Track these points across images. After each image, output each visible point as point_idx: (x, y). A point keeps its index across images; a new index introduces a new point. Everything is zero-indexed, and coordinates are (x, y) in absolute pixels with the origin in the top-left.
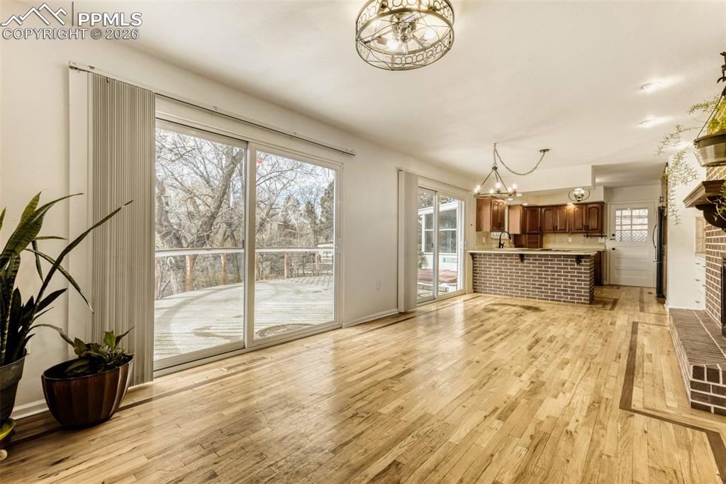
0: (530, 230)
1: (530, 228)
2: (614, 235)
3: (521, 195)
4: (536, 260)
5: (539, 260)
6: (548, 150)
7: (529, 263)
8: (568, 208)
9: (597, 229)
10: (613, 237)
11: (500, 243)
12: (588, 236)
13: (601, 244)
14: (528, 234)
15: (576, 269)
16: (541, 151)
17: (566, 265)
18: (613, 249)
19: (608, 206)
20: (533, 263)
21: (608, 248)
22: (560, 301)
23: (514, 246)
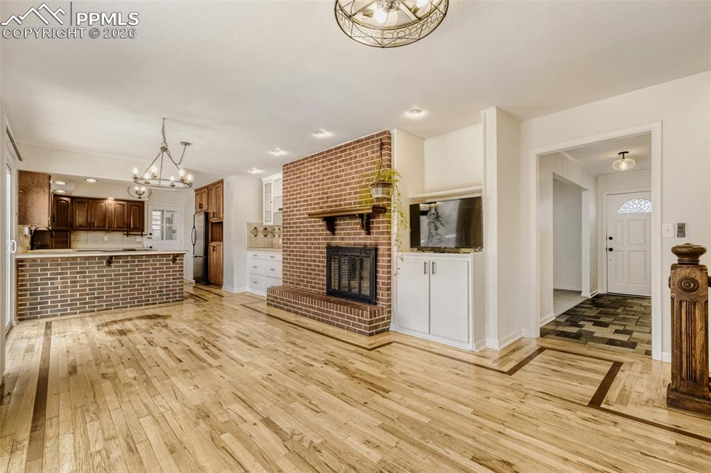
2: (151, 234)
3: (94, 181)
4: (127, 262)
5: (131, 262)
6: (189, 144)
7: (118, 267)
8: (107, 202)
9: (138, 228)
10: (150, 236)
12: (128, 235)
14: (55, 231)
15: (171, 268)
16: (182, 143)
17: (162, 264)
18: (151, 247)
20: (123, 266)
21: (145, 247)
22: (156, 303)
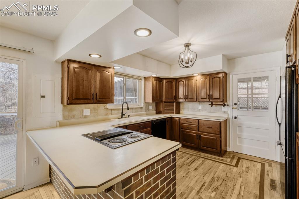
0: (166, 99)
1: (166, 97)
8: (195, 78)
9: (219, 99)
10: (235, 107)
11: (122, 113)
12: (212, 105)
13: (224, 112)
14: (165, 102)
18: (235, 118)
19: (231, 76)
21: (230, 117)
23: (155, 112)
